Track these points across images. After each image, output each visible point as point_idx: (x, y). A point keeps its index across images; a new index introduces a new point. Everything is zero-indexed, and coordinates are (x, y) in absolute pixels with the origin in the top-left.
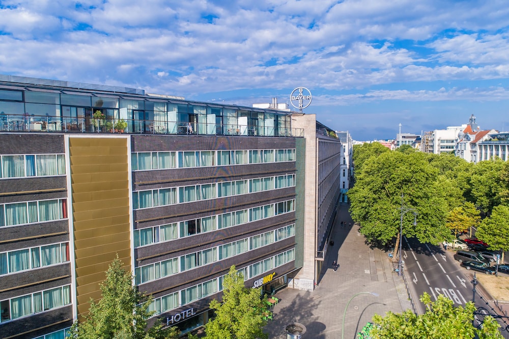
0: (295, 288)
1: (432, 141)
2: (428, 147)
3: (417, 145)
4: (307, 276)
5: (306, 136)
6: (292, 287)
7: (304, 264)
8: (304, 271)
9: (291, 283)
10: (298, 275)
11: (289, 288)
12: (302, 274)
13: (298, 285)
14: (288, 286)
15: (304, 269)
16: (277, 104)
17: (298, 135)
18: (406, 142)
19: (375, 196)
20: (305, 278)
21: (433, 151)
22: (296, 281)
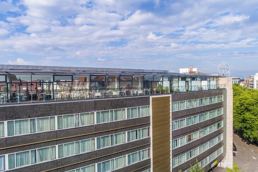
0: (221, 167)
1: (252, 81)
2: (249, 85)
3: (241, 83)
4: (228, 161)
5: (226, 88)
6: (220, 166)
7: (226, 154)
8: (226, 158)
9: (219, 164)
10: (223, 160)
11: (218, 167)
12: (225, 159)
13: (223, 165)
14: (218, 166)
15: (227, 157)
16: (192, 68)
17: (222, 88)
18: (236, 81)
19: (255, 117)
20: (227, 162)
21: (253, 87)
22: (222, 163)
